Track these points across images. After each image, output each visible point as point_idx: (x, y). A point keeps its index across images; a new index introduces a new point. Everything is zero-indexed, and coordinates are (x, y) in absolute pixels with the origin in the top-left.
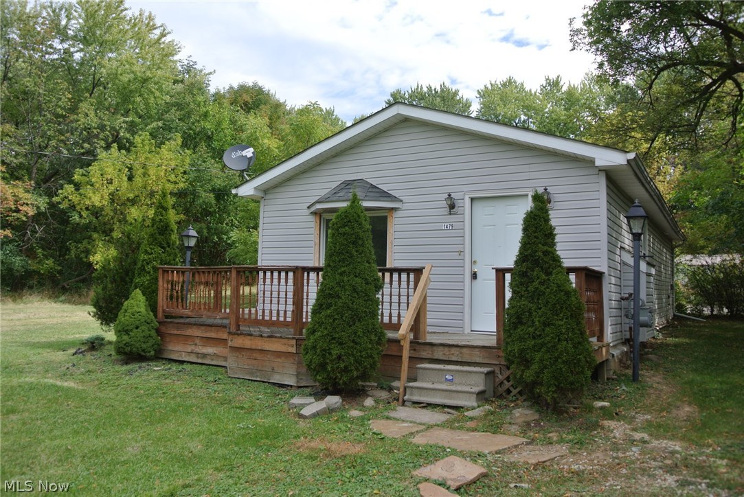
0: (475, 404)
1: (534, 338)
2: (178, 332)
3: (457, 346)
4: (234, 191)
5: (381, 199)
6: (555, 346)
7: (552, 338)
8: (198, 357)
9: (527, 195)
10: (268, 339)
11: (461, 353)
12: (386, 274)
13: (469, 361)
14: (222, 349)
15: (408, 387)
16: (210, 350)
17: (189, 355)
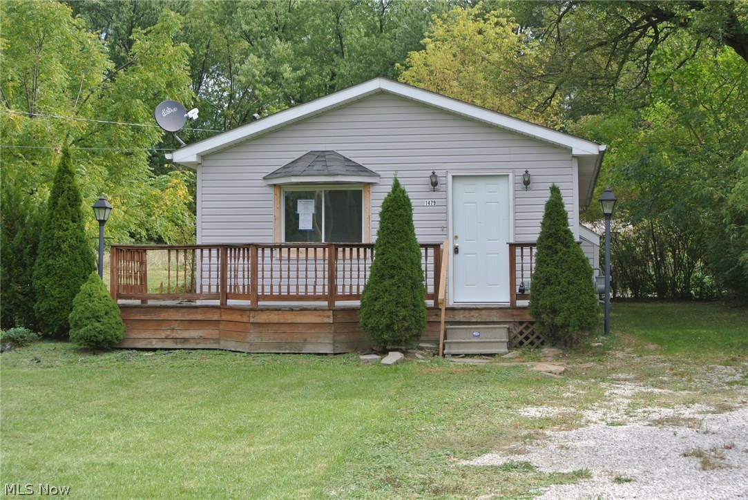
0: (507, 351)
1: (561, 294)
2: (147, 318)
3: (477, 309)
4: (168, 156)
5: (361, 173)
6: (577, 298)
7: (575, 292)
8: (176, 343)
9: (508, 175)
10: (300, 312)
11: (480, 315)
12: (360, 249)
13: (488, 320)
14: (211, 331)
15: (447, 343)
16: (193, 333)
17: (163, 342)
